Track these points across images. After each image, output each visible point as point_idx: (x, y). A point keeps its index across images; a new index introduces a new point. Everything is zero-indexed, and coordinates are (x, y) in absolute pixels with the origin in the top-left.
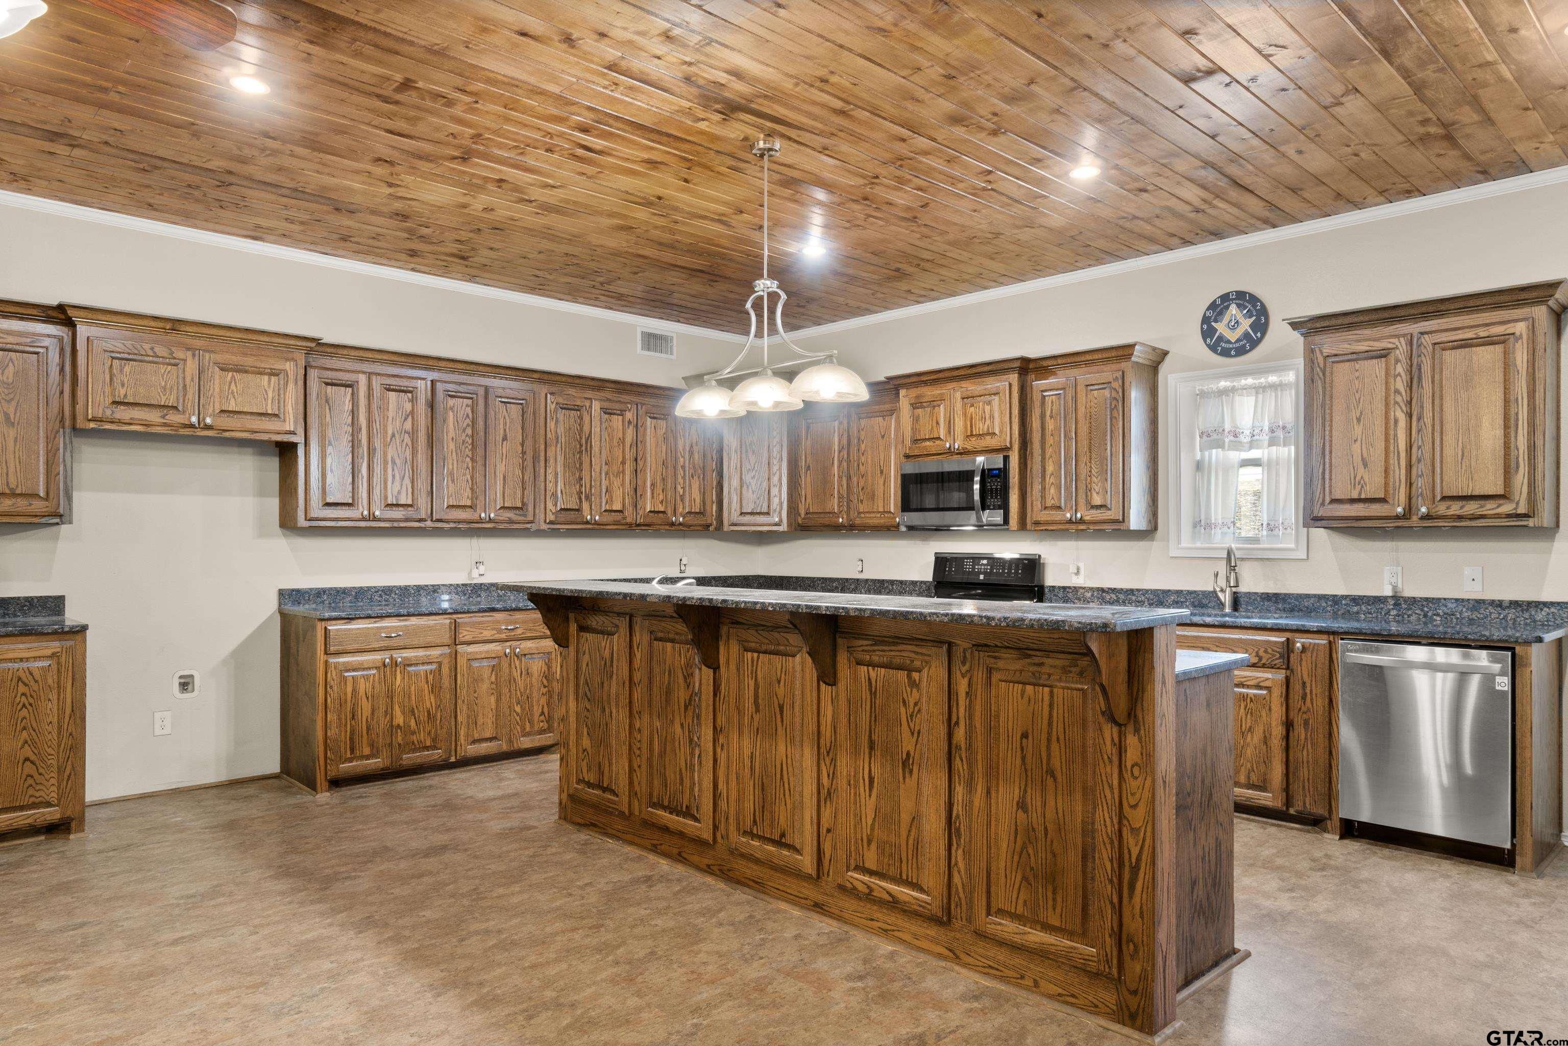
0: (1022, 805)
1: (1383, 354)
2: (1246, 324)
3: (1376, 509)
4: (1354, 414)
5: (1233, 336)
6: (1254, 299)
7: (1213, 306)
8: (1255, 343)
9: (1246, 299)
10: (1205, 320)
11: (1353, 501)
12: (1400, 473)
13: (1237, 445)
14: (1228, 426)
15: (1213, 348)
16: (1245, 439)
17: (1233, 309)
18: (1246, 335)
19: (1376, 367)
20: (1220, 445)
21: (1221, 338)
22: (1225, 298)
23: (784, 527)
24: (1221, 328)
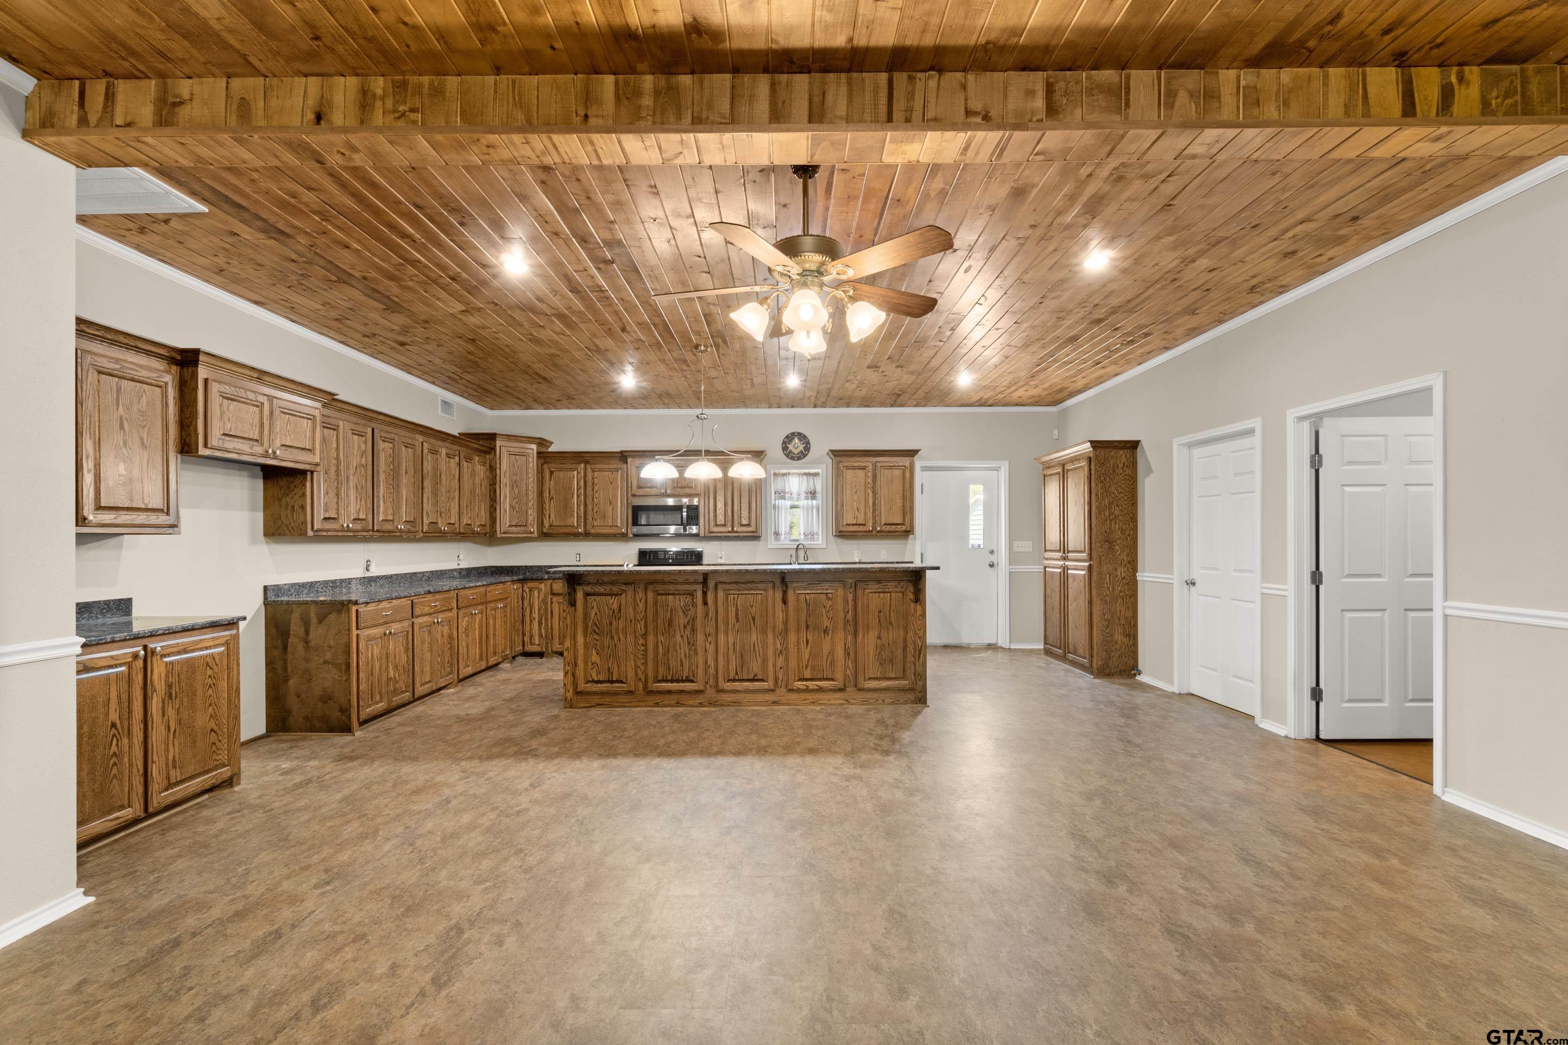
0: (879, 637)
1: (864, 468)
2: (801, 447)
3: (861, 528)
4: (854, 491)
5: (796, 451)
6: (805, 437)
7: (787, 437)
8: (805, 456)
9: (802, 437)
10: (784, 442)
11: (853, 525)
12: (870, 515)
13: (791, 498)
14: (787, 490)
15: (787, 456)
16: (794, 496)
17: (796, 440)
18: (801, 452)
19: (860, 473)
20: (784, 498)
21: (791, 452)
22: (793, 434)
23: (535, 535)
24: (791, 447)
